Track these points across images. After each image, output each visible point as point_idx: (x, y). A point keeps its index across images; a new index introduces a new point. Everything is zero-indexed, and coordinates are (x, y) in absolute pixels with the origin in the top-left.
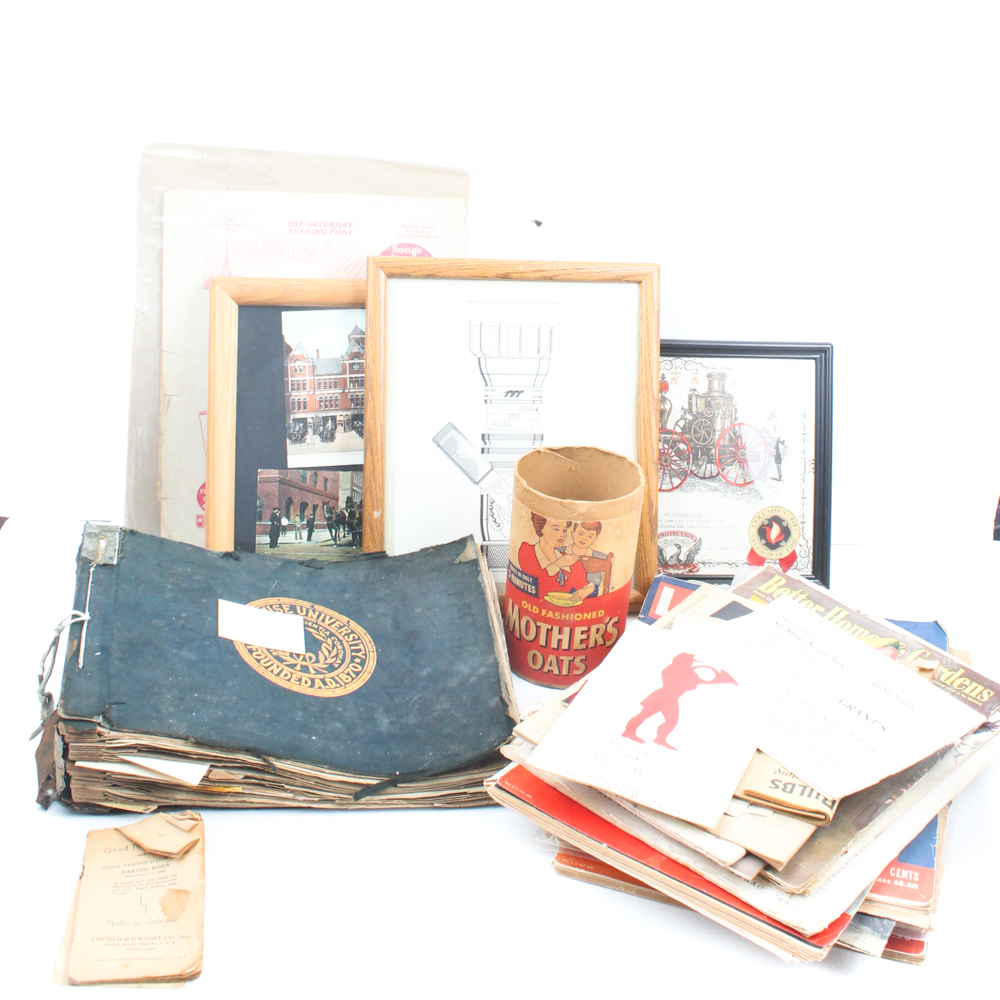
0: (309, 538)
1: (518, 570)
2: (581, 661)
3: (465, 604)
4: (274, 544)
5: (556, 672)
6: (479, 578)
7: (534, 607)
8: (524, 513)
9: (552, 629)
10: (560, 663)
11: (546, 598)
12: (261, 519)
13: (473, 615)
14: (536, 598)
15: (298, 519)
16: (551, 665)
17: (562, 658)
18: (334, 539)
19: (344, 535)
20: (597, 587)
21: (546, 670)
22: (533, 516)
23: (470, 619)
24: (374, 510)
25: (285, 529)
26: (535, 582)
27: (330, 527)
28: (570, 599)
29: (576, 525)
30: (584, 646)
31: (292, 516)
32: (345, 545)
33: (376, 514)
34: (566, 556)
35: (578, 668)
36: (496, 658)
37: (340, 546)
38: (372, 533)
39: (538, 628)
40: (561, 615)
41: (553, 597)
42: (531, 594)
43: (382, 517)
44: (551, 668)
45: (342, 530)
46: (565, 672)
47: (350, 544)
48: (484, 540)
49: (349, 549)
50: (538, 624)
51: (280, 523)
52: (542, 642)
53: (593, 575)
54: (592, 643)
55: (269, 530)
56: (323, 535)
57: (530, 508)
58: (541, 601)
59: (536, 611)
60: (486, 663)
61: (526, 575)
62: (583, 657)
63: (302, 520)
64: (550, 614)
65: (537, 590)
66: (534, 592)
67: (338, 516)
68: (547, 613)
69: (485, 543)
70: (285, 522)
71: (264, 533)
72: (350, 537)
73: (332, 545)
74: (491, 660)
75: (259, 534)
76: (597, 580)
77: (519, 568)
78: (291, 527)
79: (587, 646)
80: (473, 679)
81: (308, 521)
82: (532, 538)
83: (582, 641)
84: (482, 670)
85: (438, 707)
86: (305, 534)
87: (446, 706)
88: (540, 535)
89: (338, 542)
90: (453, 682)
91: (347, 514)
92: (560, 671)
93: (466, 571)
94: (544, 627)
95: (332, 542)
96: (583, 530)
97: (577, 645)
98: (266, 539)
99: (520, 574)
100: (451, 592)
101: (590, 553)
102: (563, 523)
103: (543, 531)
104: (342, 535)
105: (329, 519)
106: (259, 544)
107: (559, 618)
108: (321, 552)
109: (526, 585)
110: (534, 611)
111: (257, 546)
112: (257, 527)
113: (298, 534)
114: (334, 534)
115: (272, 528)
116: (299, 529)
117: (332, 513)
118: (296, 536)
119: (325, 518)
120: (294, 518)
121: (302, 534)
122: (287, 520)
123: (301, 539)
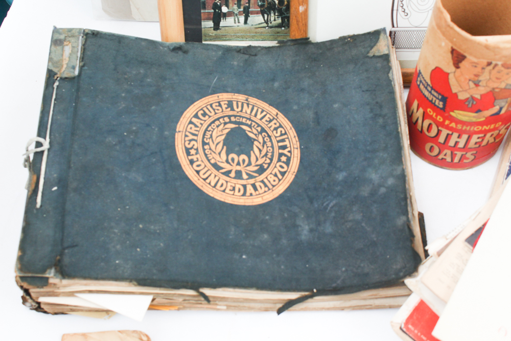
0: (246, 22)
1: (428, 85)
2: (472, 154)
3: (377, 103)
4: (217, 27)
5: (449, 159)
6: (390, 75)
7: (439, 117)
8: (443, 44)
9: (452, 134)
10: (453, 156)
11: (452, 113)
12: (204, 8)
13: (384, 116)
14: (443, 111)
15: (235, 7)
16: (445, 155)
17: (456, 152)
18: (267, 22)
19: (275, 19)
20: (501, 109)
21: (440, 157)
22: (453, 51)
23: (381, 121)
24: (300, 5)
25: (225, 15)
26: (444, 99)
27: (263, 13)
28: (474, 117)
29: (496, 65)
30: (477, 146)
31: (231, 5)
32: (276, 27)
33: (301, 9)
34: (479, 88)
35: (468, 159)
36: (403, 170)
37: (271, 27)
38: (298, 24)
39: (439, 131)
40: (462, 127)
41: (459, 114)
42: (438, 107)
43: (306, 11)
44: (444, 157)
45: (272, 15)
46: (456, 160)
47: (279, 26)
48: (393, 26)
49: (279, 30)
50: (440, 128)
51: (221, 10)
52: (442, 139)
53: (501, 101)
54: (484, 143)
55: (212, 16)
56: (257, 19)
57: (452, 42)
58: (446, 115)
59: (440, 119)
60: (395, 173)
61: (437, 92)
62: (475, 152)
63: (239, 8)
64: (453, 125)
65: (444, 105)
66: (441, 106)
67: (269, 3)
68: (450, 123)
69: (393, 29)
70: (224, 9)
71: (208, 19)
72: (279, 21)
73: (265, 27)
74: (399, 172)
75: (204, 20)
76: (503, 104)
77: (429, 83)
78: (230, 14)
79: (480, 146)
80: (383, 190)
81: (244, 8)
82: (448, 67)
83: (476, 143)
84: (391, 181)
85: (351, 218)
86: (242, 19)
87: (359, 217)
88: (457, 67)
89: (270, 25)
90: (365, 191)
91: (277, 2)
92: (452, 160)
93: (379, 65)
94: (445, 132)
95: (265, 25)
96: (503, 69)
97: (472, 144)
98: (210, 24)
99: (429, 89)
100: (365, 88)
101: (503, 86)
102: (485, 62)
103: (461, 65)
104: (272, 19)
105: (261, 6)
106: (205, 28)
107: (460, 128)
108: (256, 33)
109: (434, 99)
110: (438, 119)
111: (203, 29)
112: (202, 15)
113: (236, 19)
114: (266, 18)
115: (214, 15)
116: (236, 15)
117: (264, 2)
118: (235, 20)
119: (258, 5)
120: (233, 6)
121: (240, 19)
122: (226, 8)
123: (239, 22)
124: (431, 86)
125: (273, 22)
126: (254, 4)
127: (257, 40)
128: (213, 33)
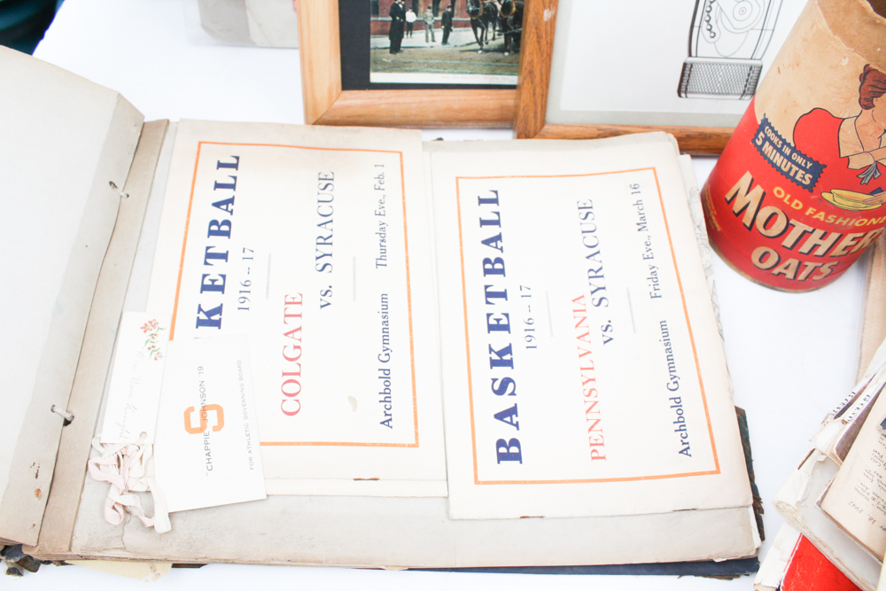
0: (445, 41)
1: (784, 142)
2: (830, 267)
4: (395, 47)
5: (789, 275)
7: (796, 201)
8: (845, 62)
9: (812, 232)
10: (800, 267)
11: (826, 196)
12: (376, 13)
14: (807, 191)
15: (429, 13)
16: (787, 268)
17: (806, 263)
18: (480, 42)
19: (494, 36)
21: (776, 271)
24: (545, 7)
25: (411, 27)
27: (474, 25)
28: (864, 202)
30: (845, 252)
31: (421, 9)
32: (495, 50)
33: (547, 15)
35: (821, 274)
37: (487, 51)
38: (539, 42)
39: (789, 227)
40: (836, 219)
41: (839, 196)
42: (799, 183)
43: (553, 20)
44: (784, 271)
45: (490, 29)
46: (801, 277)
47: (501, 49)
48: (690, 55)
49: (499, 56)
50: (792, 222)
51: (404, 17)
52: (789, 241)
54: (857, 248)
55: (388, 28)
56: (464, 36)
58: (813, 197)
59: (797, 205)
61: (800, 154)
63: (436, 14)
64: (821, 215)
66: (807, 182)
67: (486, 9)
68: (816, 213)
69: (690, 60)
70: (410, 17)
71: (382, 33)
72: (501, 40)
73: (476, 51)
75: (375, 34)
77: (789, 140)
78: (419, 25)
79: (848, 253)
81: (444, 16)
82: (845, 108)
83: (845, 248)
86: (439, 34)
88: (867, 106)
89: (485, 46)
91: (499, 7)
92: (796, 275)
94: (800, 228)
95: (477, 46)
98: (385, 41)
99: (787, 151)
103: (877, 102)
104: (490, 36)
105: (473, 14)
106: (375, 48)
107: (832, 221)
108: (461, 60)
109: (795, 168)
110: (793, 205)
111: (372, 51)
112: (372, 25)
113: (430, 35)
114: (479, 35)
115: (392, 25)
116: (430, 27)
117: (478, 5)
118: (427, 37)
119: (468, 12)
120: (425, 11)
121: (436, 34)
122: (413, 14)
123: (433, 41)
124: (793, 145)
125: (491, 43)
126: (461, 9)
127: (462, 73)
128: (388, 57)
